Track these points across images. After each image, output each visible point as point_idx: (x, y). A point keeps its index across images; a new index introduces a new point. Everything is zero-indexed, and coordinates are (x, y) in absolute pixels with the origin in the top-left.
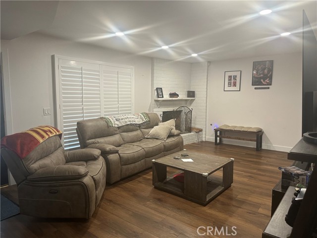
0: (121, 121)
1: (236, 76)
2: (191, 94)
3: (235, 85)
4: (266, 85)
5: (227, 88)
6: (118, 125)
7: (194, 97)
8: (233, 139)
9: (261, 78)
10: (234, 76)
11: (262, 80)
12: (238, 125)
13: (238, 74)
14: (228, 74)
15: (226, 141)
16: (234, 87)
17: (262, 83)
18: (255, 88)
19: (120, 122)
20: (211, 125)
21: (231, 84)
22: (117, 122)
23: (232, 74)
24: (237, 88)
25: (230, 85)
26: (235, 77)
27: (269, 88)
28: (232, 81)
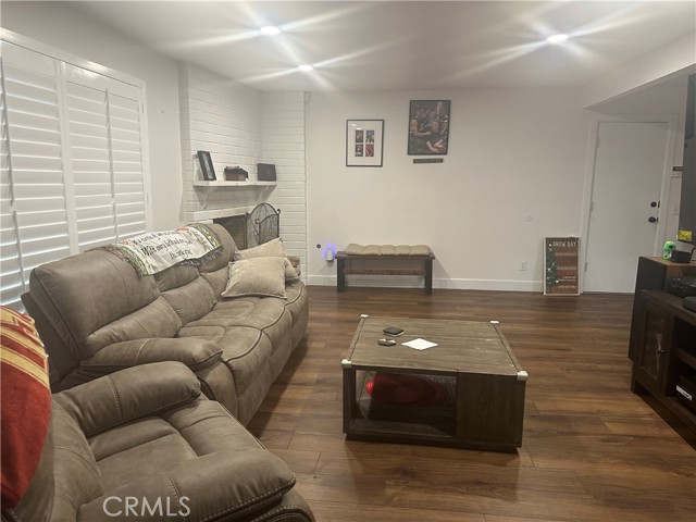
0: (158, 253)
1: (373, 132)
2: (267, 172)
3: (370, 153)
4: (436, 154)
5: (353, 160)
6: (154, 268)
7: (275, 179)
8: (377, 274)
9: (426, 138)
10: (367, 132)
11: (428, 143)
12: (380, 243)
13: (376, 127)
14: (354, 126)
15: (353, 280)
16: (369, 158)
17: (428, 149)
18: (415, 161)
19: (157, 259)
20: (319, 246)
21: (362, 151)
22: (150, 260)
23: (365, 127)
24: (376, 160)
25: (359, 151)
26: (370, 134)
27: (441, 161)
28: (364, 144)
